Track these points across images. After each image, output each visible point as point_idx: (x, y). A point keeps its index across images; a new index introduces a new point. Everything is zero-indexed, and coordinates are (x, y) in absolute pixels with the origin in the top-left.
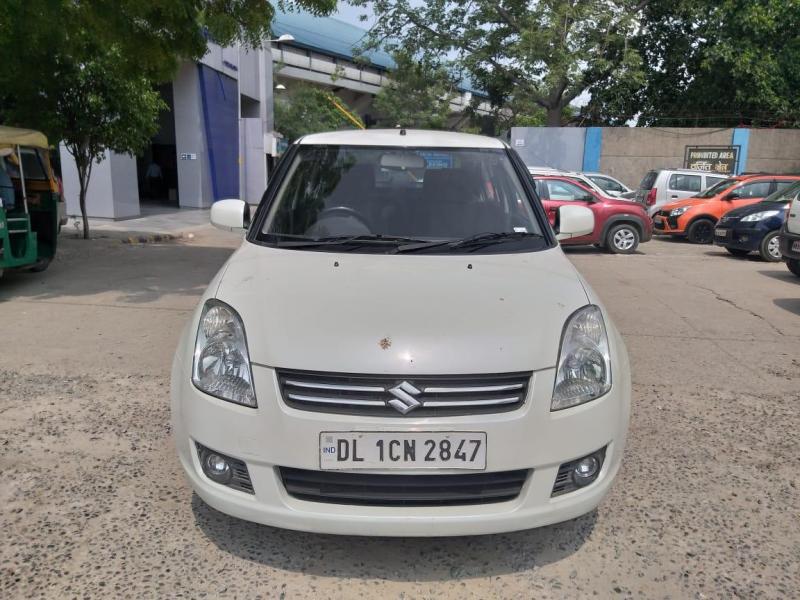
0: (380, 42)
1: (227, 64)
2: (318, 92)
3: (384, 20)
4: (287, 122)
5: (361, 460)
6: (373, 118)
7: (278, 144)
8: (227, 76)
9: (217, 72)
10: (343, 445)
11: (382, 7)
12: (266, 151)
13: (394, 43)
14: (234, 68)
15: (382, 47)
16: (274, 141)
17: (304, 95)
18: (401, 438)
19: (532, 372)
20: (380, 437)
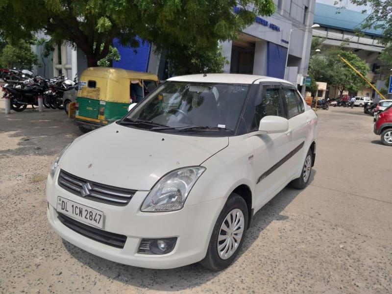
0: (372, 24)
1: (283, 41)
2: (343, 52)
3: (377, 11)
4: (322, 68)
5: (67, 211)
6: (378, 65)
7: (304, 80)
8: (282, 47)
9: (277, 45)
10: (63, 203)
11: (378, 4)
12: (298, 83)
13: (382, 24)
14: (288, 43)
15: (372, 27)
16: (302, 78)
17: (334, 54)
18: (79, 206)
19: (137, 191)
20: (73, 203)
